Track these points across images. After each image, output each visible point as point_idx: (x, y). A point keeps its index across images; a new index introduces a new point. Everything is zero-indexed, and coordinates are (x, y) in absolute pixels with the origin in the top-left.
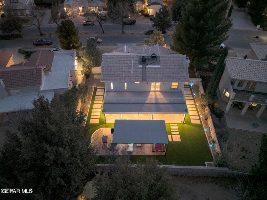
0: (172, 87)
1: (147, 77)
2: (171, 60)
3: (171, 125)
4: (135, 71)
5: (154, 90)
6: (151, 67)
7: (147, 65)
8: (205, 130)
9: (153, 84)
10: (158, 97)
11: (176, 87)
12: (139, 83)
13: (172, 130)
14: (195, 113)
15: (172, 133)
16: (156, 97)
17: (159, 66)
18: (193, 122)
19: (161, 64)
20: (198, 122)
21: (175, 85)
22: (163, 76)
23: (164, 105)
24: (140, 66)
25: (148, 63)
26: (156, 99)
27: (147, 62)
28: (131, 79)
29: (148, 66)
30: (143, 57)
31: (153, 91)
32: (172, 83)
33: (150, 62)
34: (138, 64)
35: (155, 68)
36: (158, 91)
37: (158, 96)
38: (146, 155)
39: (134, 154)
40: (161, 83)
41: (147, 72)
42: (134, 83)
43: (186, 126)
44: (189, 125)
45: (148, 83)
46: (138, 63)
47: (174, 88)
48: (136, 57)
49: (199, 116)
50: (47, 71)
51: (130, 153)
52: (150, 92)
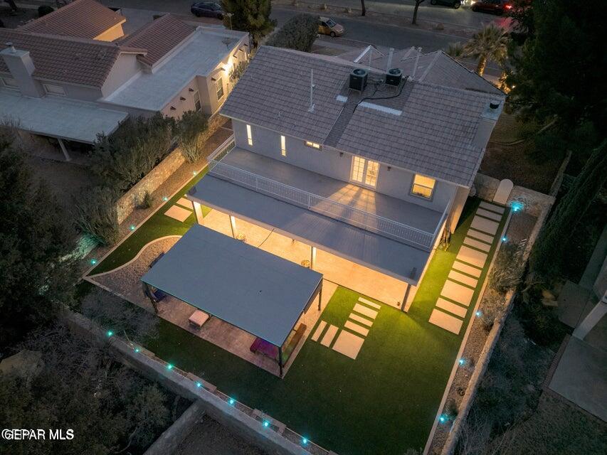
0: (416, 189)
1: (344, 136)
2: (446, 103)
3: (361, 299)
4: (320, 108)
5: (360, 180)
6: (371, 109)
7: (364, 100)
8: (460, 361)
9: (358, 163)
10: (360, 205)
11: (428, 193)
12: (317, 146)
13: (352, 316)
14: (465, 296)
15: (348, 324)
16: (353, 203)
17: (398, 113)
18: (437, 318)
19: (405, 108)
20: (454, 326)
21: (424, 184)
22: (395, 145)
23: (359, 233)
24: (342, 99)
25: (369, 95)
27: (370, 91)
28: (297, 129)
29: (364, 104)
30: (356, 71)
31: (355, 184)
32: (414, 176)
33: (378, 95)
34: (338, 92)
35: (381, 115)
36: (369, 189)
37: (359, 203)
38: (231, 350)
39: (204, 335)
40: (381, 167)
41: (351, 122)
42: (305, 142)
43: (406, 321)
44: (416, 321)
45: (342, 154)
46: (341, 87)
47: (421, 195)
48: (344, 69)
49: (470, 309)
50: (144, 63)
51: (195, 326)
52: (347, 183)
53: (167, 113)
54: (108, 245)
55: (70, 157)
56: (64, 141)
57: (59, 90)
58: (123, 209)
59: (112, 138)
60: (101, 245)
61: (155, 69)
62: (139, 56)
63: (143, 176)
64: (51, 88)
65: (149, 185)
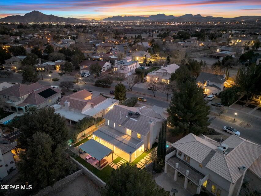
0: (137, 137)
1: (125, 124)
3: (122, 160)
5: (128, 134)
6: (132, 119)
7: (131, 117)
9: (128, 130)
11: (140, 138)
12: (120, 126)
13: (119, 162)
15: (117, 164)
19: (138, 120)
21: (139, 135)
22: (134, 127)
24: (127, 117)
26: (123, 140)
28: (117, 122)
30: (130, 112)
32: (137, 134)
33: (134, 117)
34: (127, 115)
36: (130, 136)
37: (127, 139)
38: (92, 165)
39: (88, 161)
40: (132, 131)
41: (127, 121)
42: (118, 125)
45: (124, 128)
49: (145, 165)
50: (92, 106)
51: (87, 159)
52: (126, 134)
53: (94, 117)
54: (74, 143)
55: (72, 124)
56: (71, 121)
57: (73, 110)
58: (79, 136)
59: (81, 121)
60: (73, 142)
61: (95, 107)
62: (92, 104)
63: (85, 129)
64: (72, 110)
65: (86, 132)
